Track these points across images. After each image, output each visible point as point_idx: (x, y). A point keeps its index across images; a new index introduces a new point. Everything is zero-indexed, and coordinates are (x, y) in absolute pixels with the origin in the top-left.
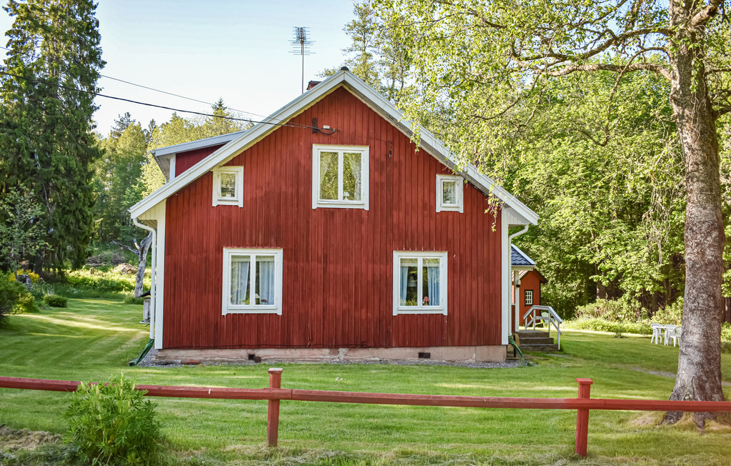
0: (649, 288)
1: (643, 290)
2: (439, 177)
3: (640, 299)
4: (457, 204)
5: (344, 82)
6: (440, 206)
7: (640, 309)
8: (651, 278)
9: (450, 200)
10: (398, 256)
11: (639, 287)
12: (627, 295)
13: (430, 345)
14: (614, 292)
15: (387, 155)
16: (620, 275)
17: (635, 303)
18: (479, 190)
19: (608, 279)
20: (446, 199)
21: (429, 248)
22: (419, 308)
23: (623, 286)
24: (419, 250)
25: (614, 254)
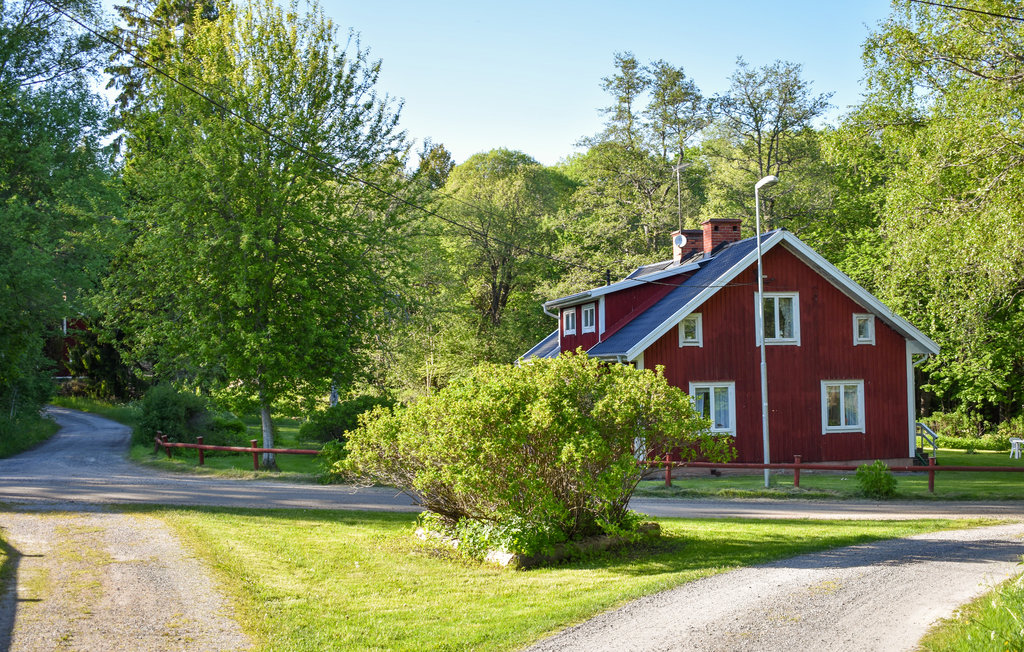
0: (992, 399)
1: (984, 401)
2: (855, 316)
3: (981, 411)
4: (870, 338)
5: (783, 241)
6: (857, 340)
7: (982, 423)
8: (994, 387)
9: (864, 336)
10: (824, 385)
11: (980, 398)
12: (963, 407)
13: (853, 458)
14: (949, 402)
15: (813, 299)
16: (956, 386)
17: (975, 416)
18: (888, 326)
19: (942, 389)
20: (860, 333)
21: (848, 377)
22: (843, 428)
23: (961, 396)
24: (841, 378)
25: (951, 361)
